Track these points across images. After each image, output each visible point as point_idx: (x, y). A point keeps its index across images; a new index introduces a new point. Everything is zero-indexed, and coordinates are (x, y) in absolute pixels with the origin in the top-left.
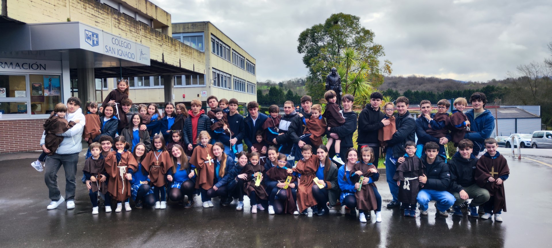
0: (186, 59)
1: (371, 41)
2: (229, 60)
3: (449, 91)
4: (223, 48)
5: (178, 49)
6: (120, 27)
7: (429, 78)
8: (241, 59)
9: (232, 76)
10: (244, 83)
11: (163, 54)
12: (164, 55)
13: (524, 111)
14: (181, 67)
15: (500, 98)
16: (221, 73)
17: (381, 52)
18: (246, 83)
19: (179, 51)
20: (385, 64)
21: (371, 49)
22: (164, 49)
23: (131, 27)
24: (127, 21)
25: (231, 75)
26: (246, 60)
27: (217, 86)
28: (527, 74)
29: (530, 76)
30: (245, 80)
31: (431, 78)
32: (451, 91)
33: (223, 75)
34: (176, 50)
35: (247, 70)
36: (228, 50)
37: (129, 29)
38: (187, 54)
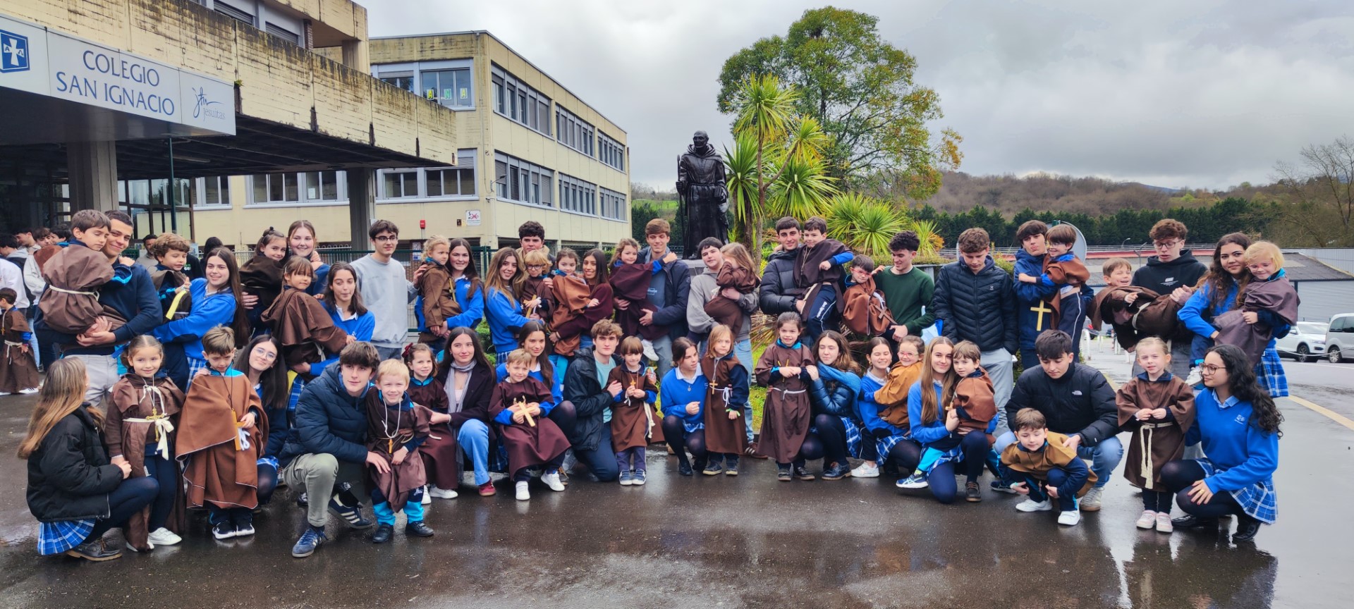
0: (390, 125)
1: (905, 80)
2: (548, 131)
3: (1128, 212)
4: (529, 100)
5: (366, 97)
6: (161, 28)
7: (1081, 179)
8: (582, 131)
9: (556, 172)
10: (591, 192)
11: (313, 109)
12: (317, 110)
13: (1318, 262)
14: (376, 144)
15: (1258, 231)
16: (522, 166)
17: (931, 108)
18: (598, 191)
19: (368, 103)
20: (944, 139)
21: (906, 100)
22: (317, 96)
23: (200, 31)
24: (184, 15)
25: (552, 171)
26: (597, 134)
27: (509, 200)
28: (1326, 167)
29: (1335, 175)
30: (595, 185)
31: (1086, 180)
32: (1134, 212)
33: (528, 171)
34: (358, 99)
35: (601, 159)
36: (544, 108)
37: (194, 36)
38: (395, 111)
